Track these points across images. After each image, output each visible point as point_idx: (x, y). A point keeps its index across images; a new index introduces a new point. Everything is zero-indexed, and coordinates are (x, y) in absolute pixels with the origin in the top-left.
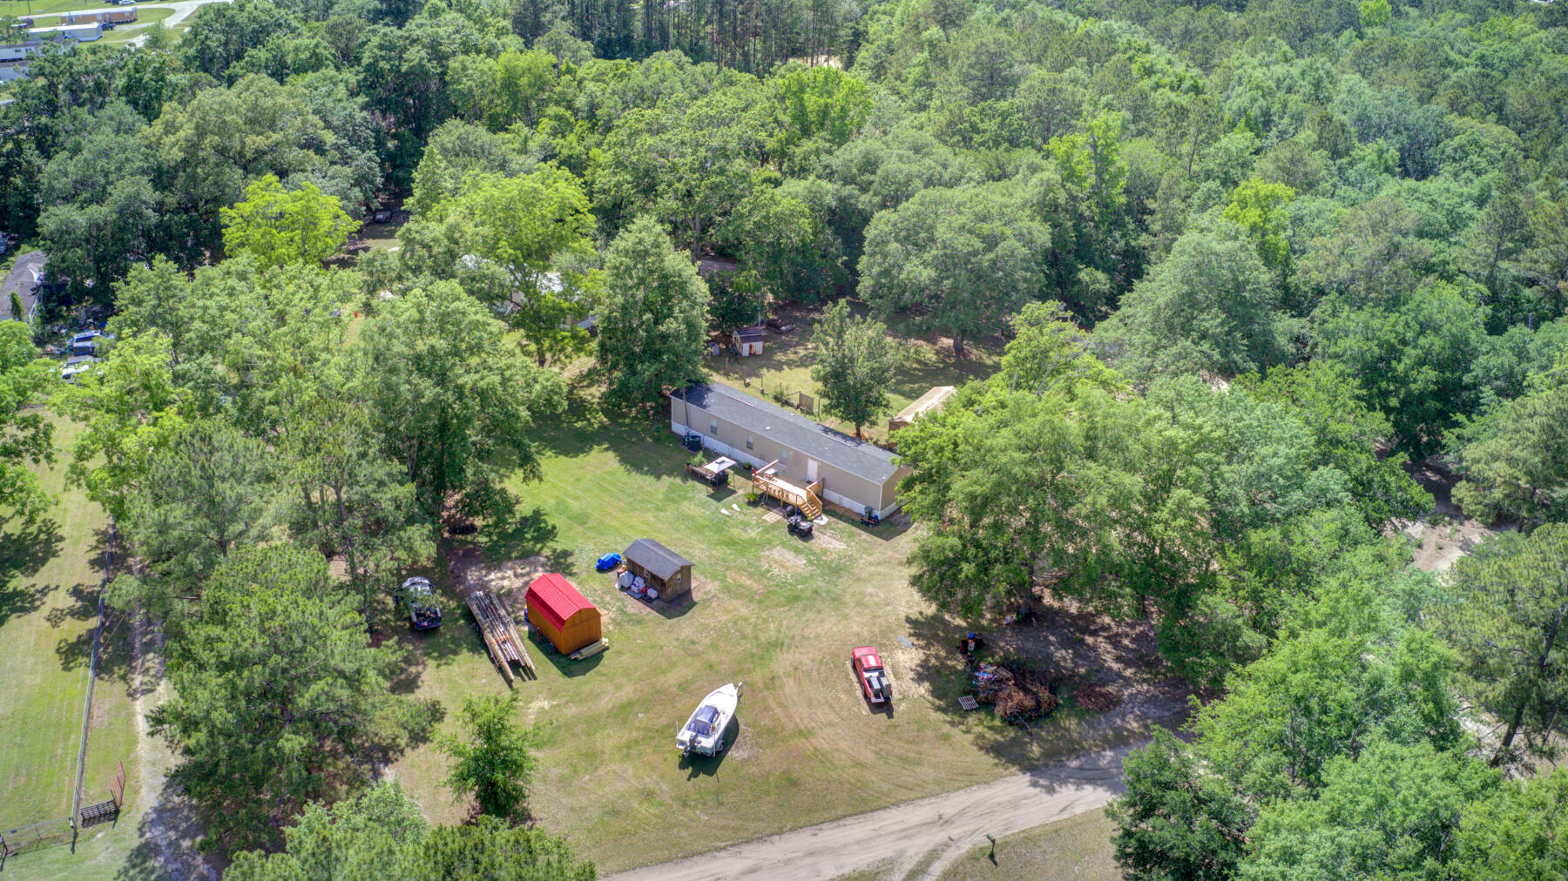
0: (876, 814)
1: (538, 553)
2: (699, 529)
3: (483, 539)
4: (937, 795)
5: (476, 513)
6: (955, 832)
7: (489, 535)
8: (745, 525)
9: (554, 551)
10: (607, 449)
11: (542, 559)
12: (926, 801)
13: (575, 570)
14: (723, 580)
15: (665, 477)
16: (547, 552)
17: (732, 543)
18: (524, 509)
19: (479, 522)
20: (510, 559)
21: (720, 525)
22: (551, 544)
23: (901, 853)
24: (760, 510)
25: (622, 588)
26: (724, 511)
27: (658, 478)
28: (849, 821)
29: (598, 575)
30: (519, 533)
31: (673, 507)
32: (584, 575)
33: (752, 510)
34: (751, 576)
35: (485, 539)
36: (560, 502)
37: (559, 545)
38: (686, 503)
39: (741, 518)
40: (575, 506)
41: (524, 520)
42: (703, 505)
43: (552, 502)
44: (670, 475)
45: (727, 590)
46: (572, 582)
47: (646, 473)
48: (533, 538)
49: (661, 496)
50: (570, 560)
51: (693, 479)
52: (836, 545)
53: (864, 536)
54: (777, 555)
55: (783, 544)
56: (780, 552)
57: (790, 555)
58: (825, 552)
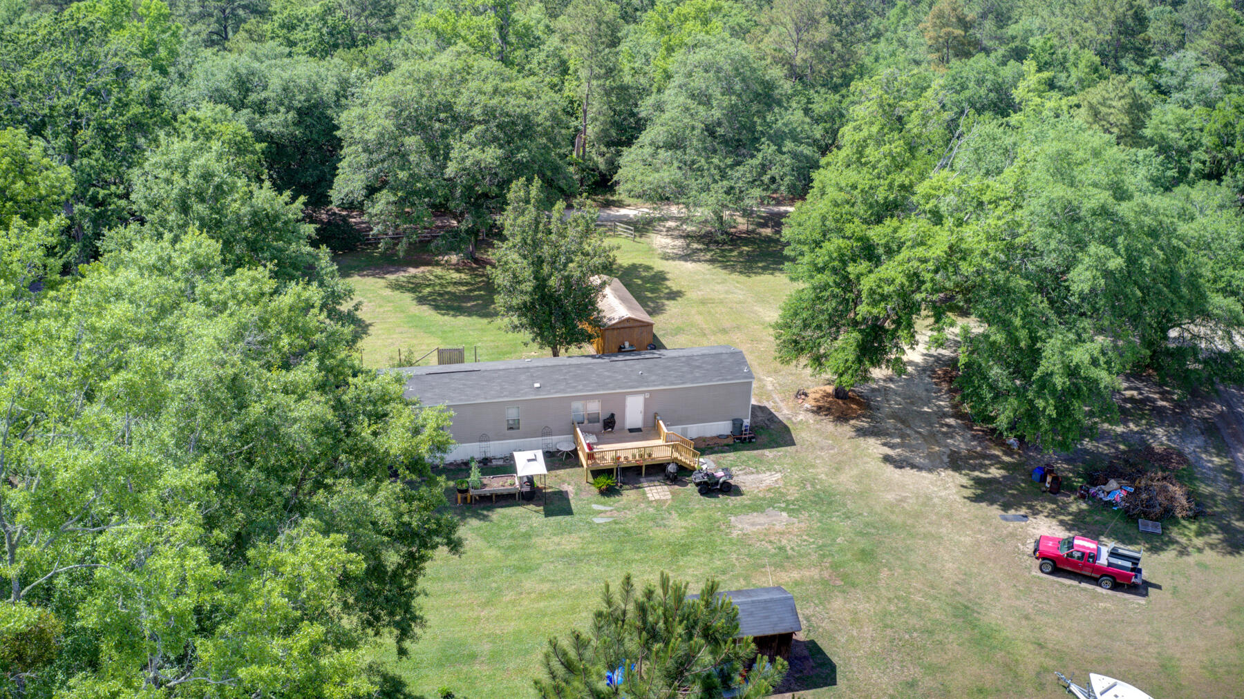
17: (681, 548)
26: (597, 520)
33: (616, 501)
39: (629, 515)
51: (490, 509)
52: (769, 479)
53: (769, 453)
54: (750, 529)
55: (727, 512)
56: (745, 524)
57: (759, 518)
58: (777, 492)
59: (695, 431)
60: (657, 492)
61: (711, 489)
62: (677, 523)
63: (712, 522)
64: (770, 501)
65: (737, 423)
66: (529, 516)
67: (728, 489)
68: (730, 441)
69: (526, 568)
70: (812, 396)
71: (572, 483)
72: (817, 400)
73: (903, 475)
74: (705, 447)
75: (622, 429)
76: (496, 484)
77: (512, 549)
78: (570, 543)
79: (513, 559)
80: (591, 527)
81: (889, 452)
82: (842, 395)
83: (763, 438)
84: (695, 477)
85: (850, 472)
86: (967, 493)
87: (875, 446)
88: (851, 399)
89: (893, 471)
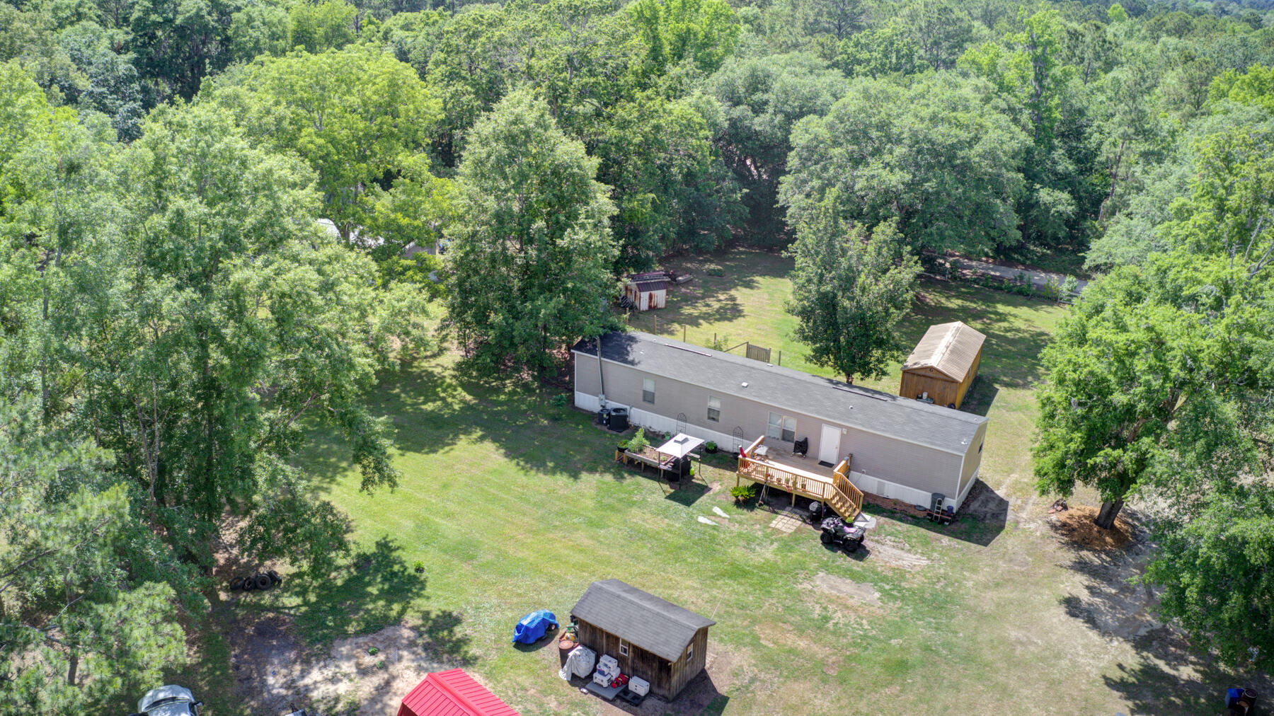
1: (398, 621)
2: (676, 553)
3: (291, 601)
5: (279, 552)
7: (303, 592)
8: (749, 541)
9: (426, 615)
10: (482, 439)
11: (406, 633)
13: (473, 650)
14: (755, 643)
15: (585, 476)
16: (412, 619)
17: (738, 572)
18: (363, 539)
19: (283, 568)
20: (345, 636)
21: (708, 543)
22: (417, 602)
24: (760, 514)
25: (575, 680)
26: (702, 519)
27: (575, 475)
29: (519, 655)
30: (354, 588)
31: (616, 518)
32: (494, 658)
33: (745, 514)
34: (800, 631)
35: (296, 601)
36: (421, 524)
37: (434, 602)
38: (634, 511)
39: (736, 528)
40: (450, 529)
41: (363, 562)
42: (664, 513)
43: (409, 524)
44: (592, 470)
45: (770, 661)
46: (476, 675)
47: (553, 472)
48: (382, 594)
49: (590, 504)
50: (459, 631)
51: (632, 474)
52: (911, 561)
53: (946, 540)
54: (824, 588)
55: (825, 567)
56: (827, 582)
57: (847, 586)
58: (901, 574)
59: (893, 490)
60: (786, 523)
61: (833, 541)
62: (768, 553)
63: (802, 566)
64: (892, 586)
65: (938, 499)
67: (855, 548)
68: (921, 515)
69: (595, 524)
70: (1071, 511)
71: (719, 482)
72: (1071, 517)
73: (1062, 623)
74: (873, 505)
75: (816, 458)
76: (650, 456)
77: (608, 509)
78: (657, 524)
79: (595, 515)
80: (690, 520)
81: (1085, 596)
82: (1105, 521)
83: (962, 526)
84: (828, 523)
85: (1007, 594)
86: (1116, 675)
87: (1077, 585)
88: (1114, 531)
89: (1059, 615)
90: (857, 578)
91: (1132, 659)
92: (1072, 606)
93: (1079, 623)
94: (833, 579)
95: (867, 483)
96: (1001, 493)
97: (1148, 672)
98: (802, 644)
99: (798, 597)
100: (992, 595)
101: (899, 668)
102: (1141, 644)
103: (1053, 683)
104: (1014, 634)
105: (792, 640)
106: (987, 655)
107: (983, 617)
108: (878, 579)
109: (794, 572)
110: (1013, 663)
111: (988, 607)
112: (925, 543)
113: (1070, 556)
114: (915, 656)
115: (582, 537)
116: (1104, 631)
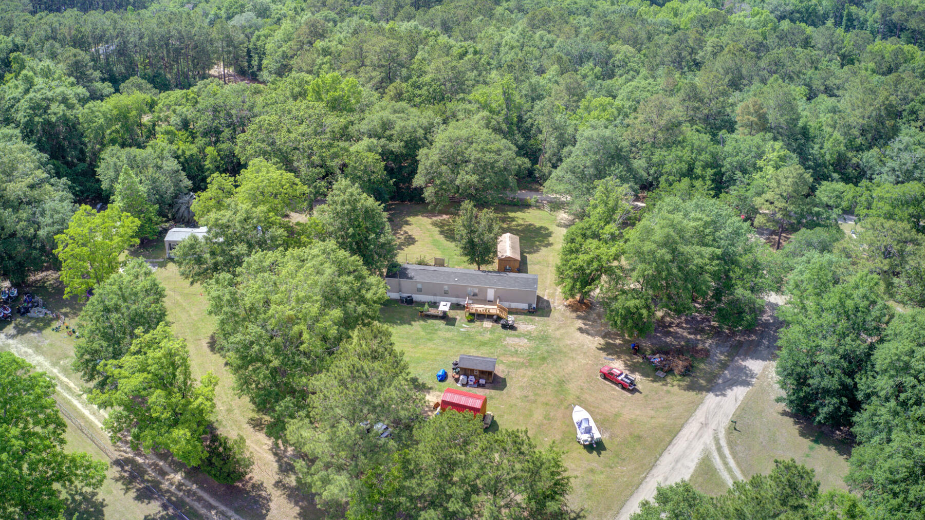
0: (681, 433)
2: (462, 343)
4: (691, 416)
6: (713, 426)
8: (480, 333)
12: (690, 421)
13: (428, 386)
14: (502, 363)
15: (413, 323)
17: (484, 344)
21: (468, 337)
23: (705, 444)
24: (478, 323)
25: (463, 385)
26: (461, 330)
27: (410, 324)
28: (674, 441)
29: (441, 384)
31: (435, 336)
32: (434, 386)
33: (473, 325)
34: (512, 356)
38: (439, 332)
39: (473, 330)
42: (448, 330)
44: (414, 321)
45: (510, 366)
47: (402, 324)
49: (423, 333)
51: (429, 319)
52: (530, 327)
53: (537, 318)
54: (511, 342)
55: (507, 335)
56: (510, 340)
57: (517, 340)
58: (530, 333)
59: (514, 305)
60: (487, 324)
61: (506, 326)
62: (488, 336)
63: (500, 337)
64: (528, 335)
65: (530, 305)
66: (441, 324)
67: (512, 328)
68: (526, 312)
69: (430, 340)
71: (460, 315)
72: (571, 302)
73: (581, 336)
74: (511, 312)
75: (486, 300)
76: (433, 311)
77: (430, 333)
78: (449, 335)
79: (428, 337)
80: (459, 331)
81: (583, 326)
82: (581, 302)
83: (540, 312)
84: (502, 322)
85: (562, 331)
86: (599, 346)
87: (579, 323)
88: (585, 304)
89: (578, 334)
90: (518, 336)
91: (602, 342)
92: (581, 330)
93: (585, 335)
94: (512, 339)
95: (506, 305)
96: (546, 298)
97: (608, 344)
98: (515, 359)
99: (505, 346)
100: (558, 333)
101: (544, 359)
102: (604, 337)
103: (585, 353)
104: (569, 342)
105: (511, 359)
106: (565, 350)
107: (559, 340)
108: (523, 335)
109: (499, 339)
110: (572, 350)
111: (559, 336)
112: (532, 320)
113: (574, 315)
114: (546, 355)
115: (429, 344)
116: (592, 335)
